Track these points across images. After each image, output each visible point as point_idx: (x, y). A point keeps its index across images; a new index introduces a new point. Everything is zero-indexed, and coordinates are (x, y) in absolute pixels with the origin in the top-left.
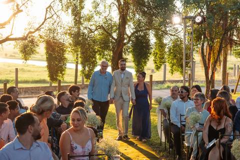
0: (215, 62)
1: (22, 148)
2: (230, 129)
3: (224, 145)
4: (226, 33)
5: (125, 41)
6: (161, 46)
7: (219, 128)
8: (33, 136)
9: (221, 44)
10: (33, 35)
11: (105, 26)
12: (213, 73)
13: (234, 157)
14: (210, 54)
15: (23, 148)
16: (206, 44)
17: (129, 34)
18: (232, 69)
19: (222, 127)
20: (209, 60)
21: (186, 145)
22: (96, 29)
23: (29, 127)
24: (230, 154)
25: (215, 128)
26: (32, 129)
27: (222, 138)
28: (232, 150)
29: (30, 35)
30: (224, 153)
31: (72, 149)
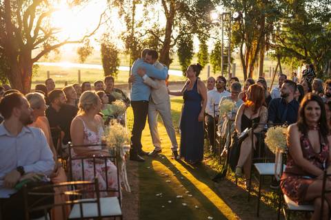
0: (253, 61)
1: (6, 135)
2: (264, 118)
3: (257, 135)
4: (262, 35)
5: (171, 43)
6: (204, 47)
7: (253, 117)
8: (20, 120)
9: (258, 45)
10: (89, 38)
11: (154, 30)
12: (251, 72)
13: (268, 148)
14: (248, 54)
15: (8, 135)
16: (244, 45)
17: (175, 37)
18: (268, 71)
19: (257, 116)
20: (247, 60)
21: (219, 134)
22: (146, 33)
23: (14, 109)
24: (264, 145)
25: (249, 117)
26: (19, 111)
27: (255, 127)
28: (266, 140)
29: (86, 38)
30: (257, 143)
31: (85, 136)
